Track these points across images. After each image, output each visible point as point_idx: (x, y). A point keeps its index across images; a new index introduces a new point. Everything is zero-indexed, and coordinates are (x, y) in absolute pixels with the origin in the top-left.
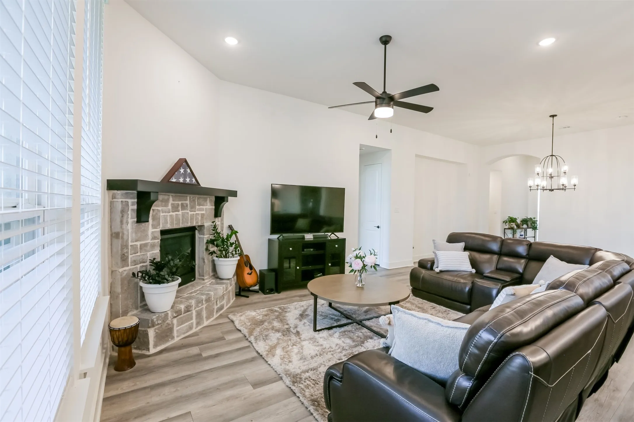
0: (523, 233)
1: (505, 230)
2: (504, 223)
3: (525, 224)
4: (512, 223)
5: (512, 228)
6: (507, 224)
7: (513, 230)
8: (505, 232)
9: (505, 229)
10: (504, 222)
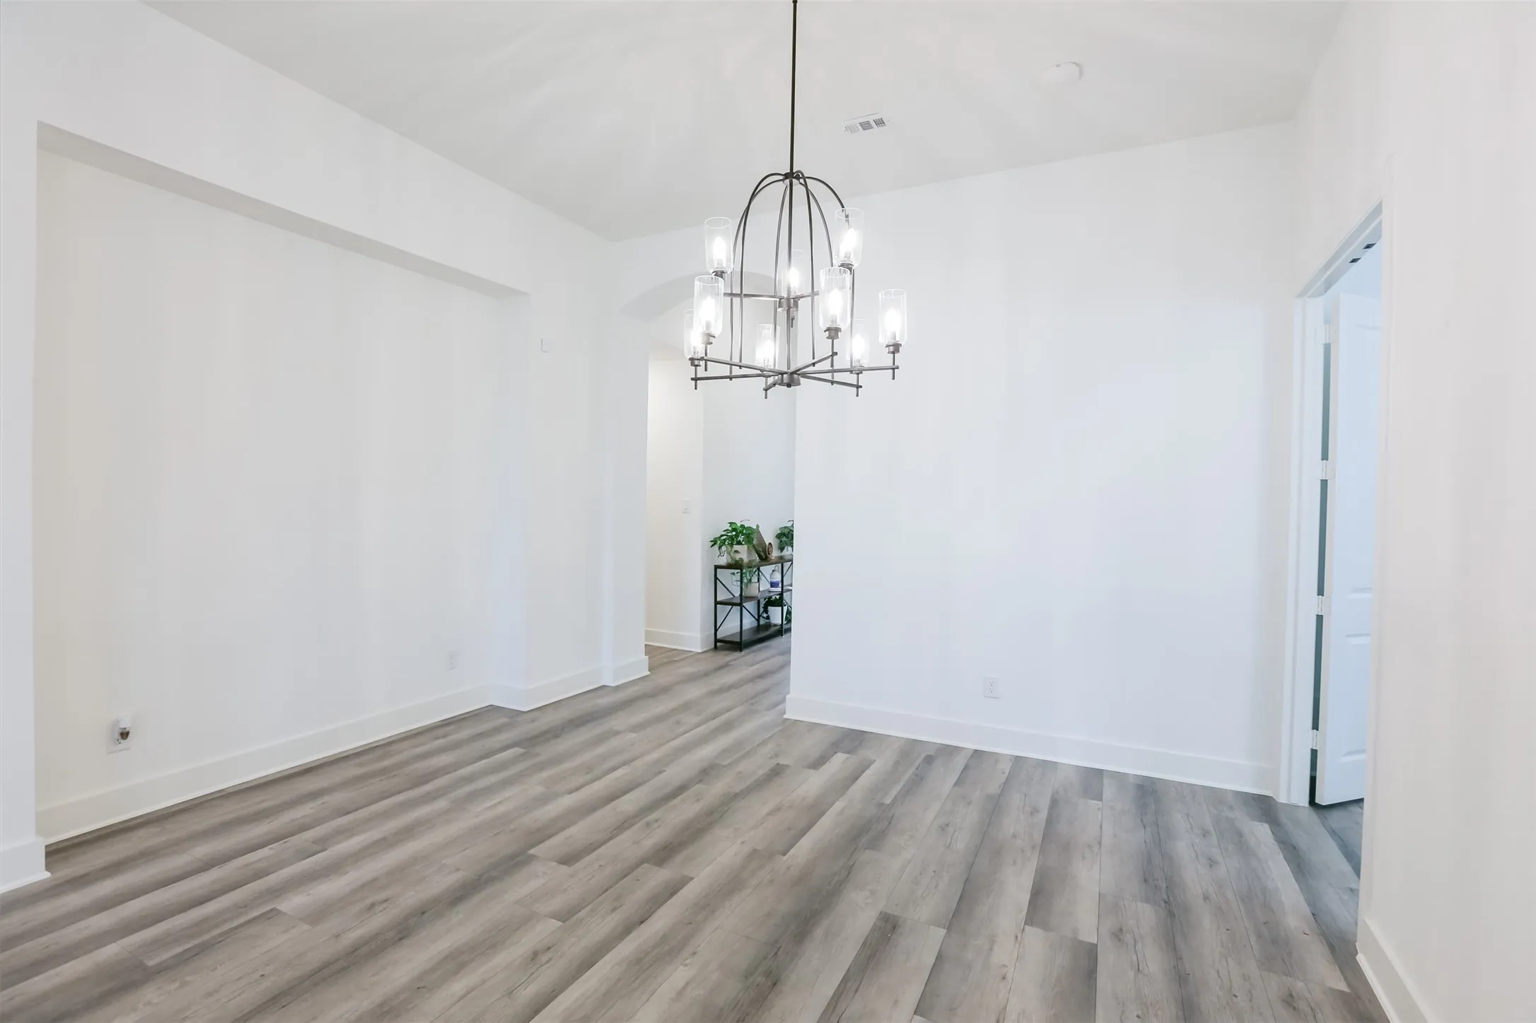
0: (777, 578)
1: (718, 570)
2: (716, 547)
3: (787, 545)
4: (736, 547)
5: (735, 565)
6: (724, 548)
7: (742, 571)
8: (716, 578)
9: (717, 567)
10: (714, 542)
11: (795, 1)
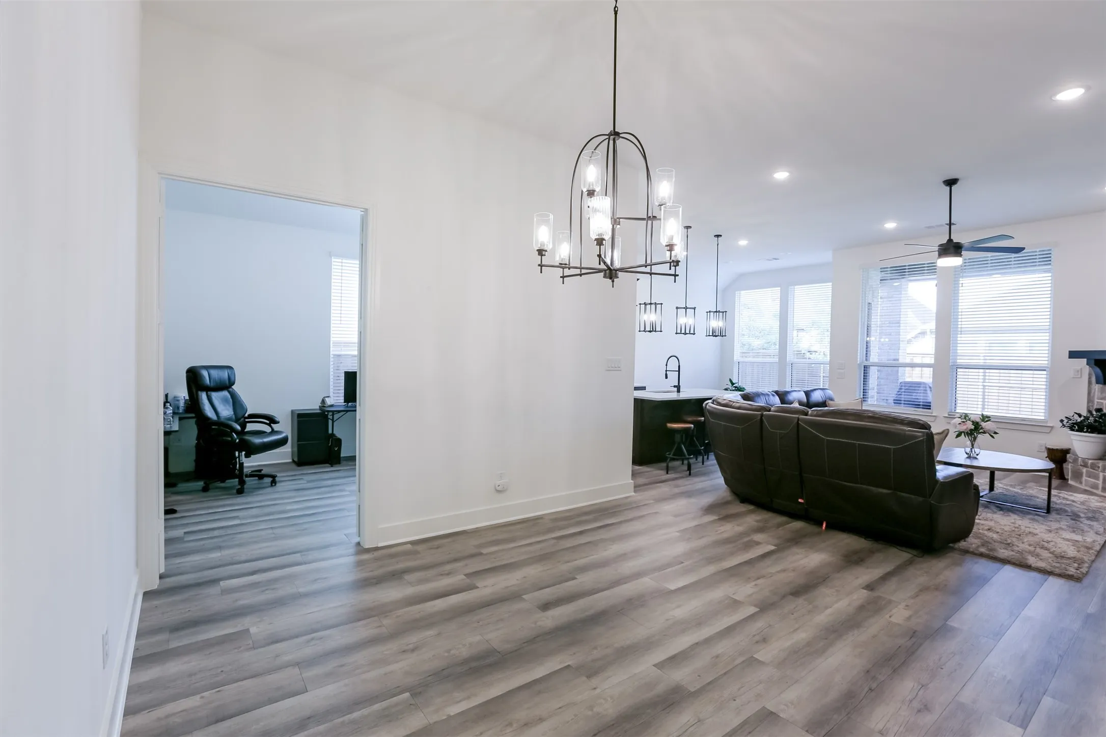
11: (616, 2)
